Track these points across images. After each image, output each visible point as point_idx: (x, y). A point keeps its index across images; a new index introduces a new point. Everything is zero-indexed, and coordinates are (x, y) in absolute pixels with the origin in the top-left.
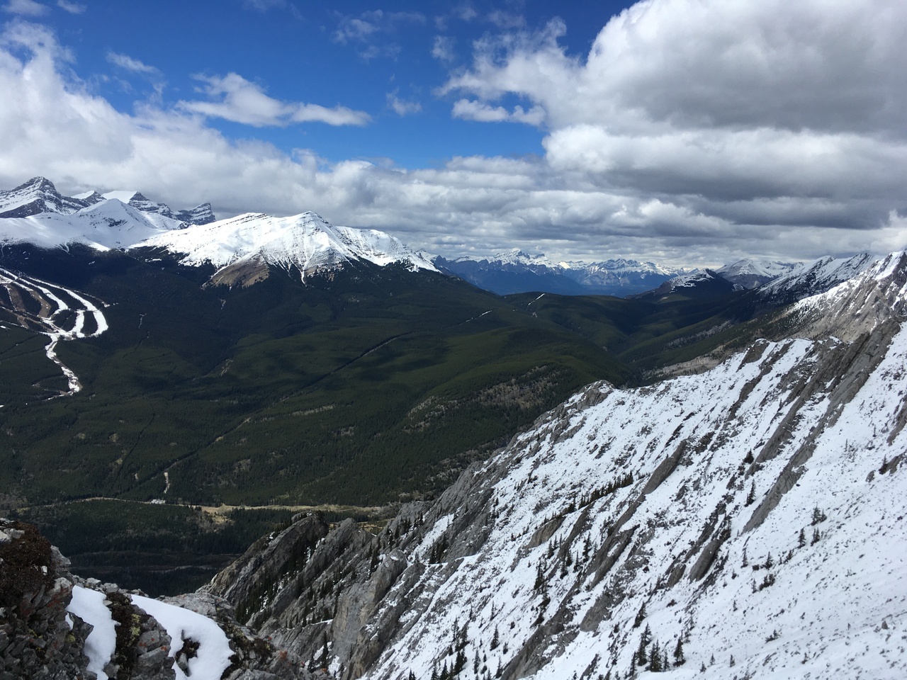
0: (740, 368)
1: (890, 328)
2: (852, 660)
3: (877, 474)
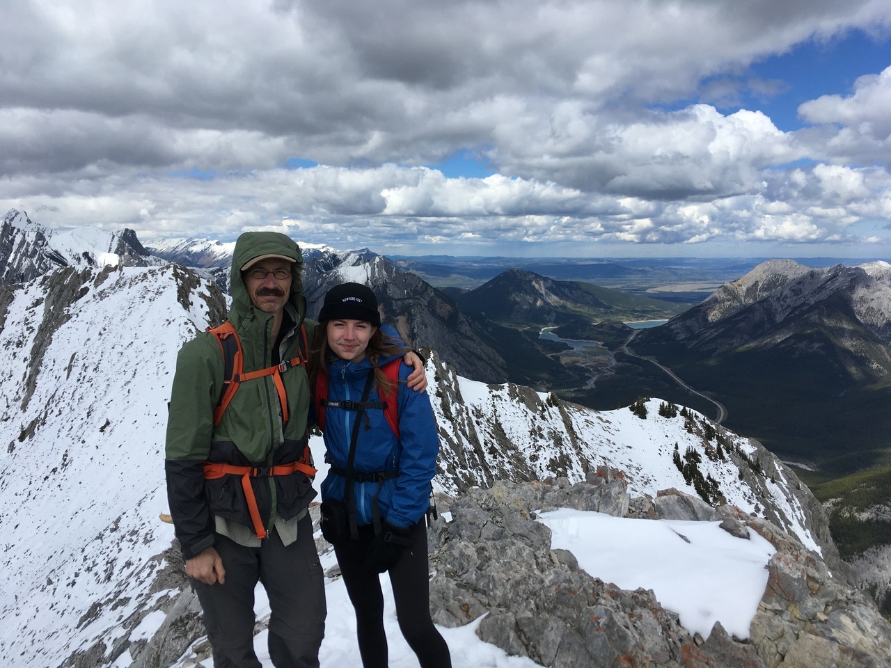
1: (4, 297)
3: (17, 443)
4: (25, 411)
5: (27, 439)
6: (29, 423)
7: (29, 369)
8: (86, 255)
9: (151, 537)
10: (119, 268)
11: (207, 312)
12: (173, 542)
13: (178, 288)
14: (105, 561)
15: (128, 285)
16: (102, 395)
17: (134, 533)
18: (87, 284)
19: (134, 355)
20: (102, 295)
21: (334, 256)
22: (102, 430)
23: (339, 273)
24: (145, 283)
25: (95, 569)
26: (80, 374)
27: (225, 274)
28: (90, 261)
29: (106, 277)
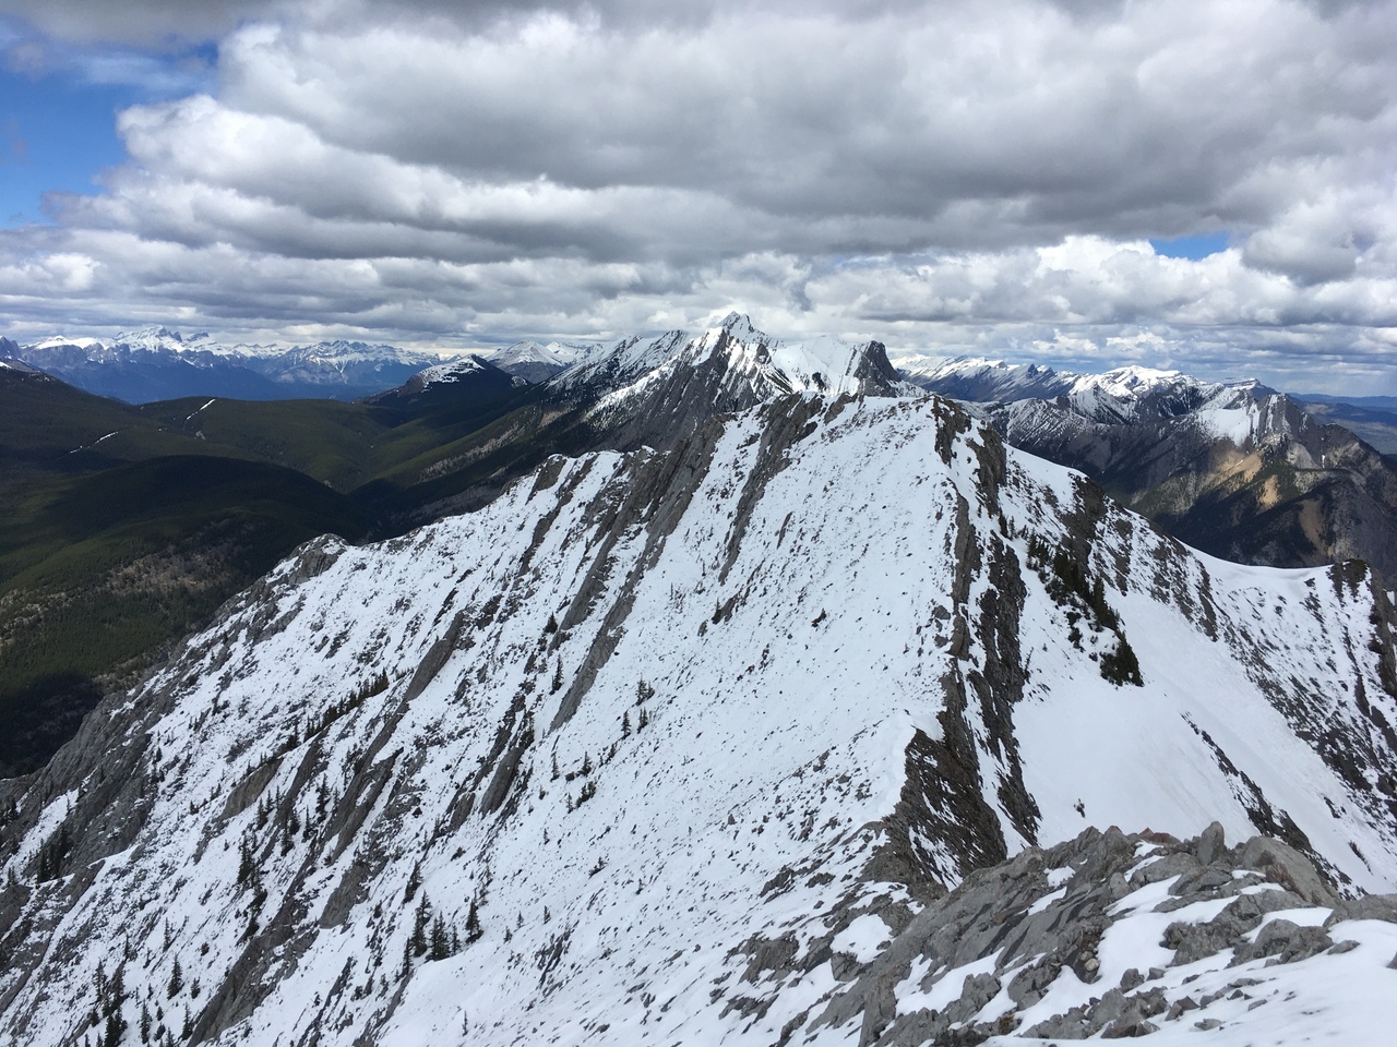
0: (530, 499)
1: (712, 430)
2: (697, 874)
3: (710, 624)
4: (723, 584)
5: (723, 620)
6: (726, 600)
7: (733, 527)
8: (817, 376)
9: (868, 791)
10: (858, 397)
11: (976, 470)
12: (897, 807)
13: (938, 430)
14: (803, 811)
15: (868, 423)
16: (819, 575)
17: (844, 779)
18: (815, 418)
19: (868, 523)
20: (833, 435)
21: (1194, 390)
22: (815, 624)
23: (1200, 420)
24: (892, 421)
25: (789, 818)
26: (795, 542)
27: (1008, 413)
28: (822, 385)
29: (841, 410)
